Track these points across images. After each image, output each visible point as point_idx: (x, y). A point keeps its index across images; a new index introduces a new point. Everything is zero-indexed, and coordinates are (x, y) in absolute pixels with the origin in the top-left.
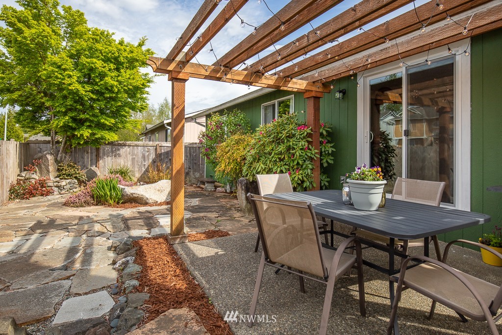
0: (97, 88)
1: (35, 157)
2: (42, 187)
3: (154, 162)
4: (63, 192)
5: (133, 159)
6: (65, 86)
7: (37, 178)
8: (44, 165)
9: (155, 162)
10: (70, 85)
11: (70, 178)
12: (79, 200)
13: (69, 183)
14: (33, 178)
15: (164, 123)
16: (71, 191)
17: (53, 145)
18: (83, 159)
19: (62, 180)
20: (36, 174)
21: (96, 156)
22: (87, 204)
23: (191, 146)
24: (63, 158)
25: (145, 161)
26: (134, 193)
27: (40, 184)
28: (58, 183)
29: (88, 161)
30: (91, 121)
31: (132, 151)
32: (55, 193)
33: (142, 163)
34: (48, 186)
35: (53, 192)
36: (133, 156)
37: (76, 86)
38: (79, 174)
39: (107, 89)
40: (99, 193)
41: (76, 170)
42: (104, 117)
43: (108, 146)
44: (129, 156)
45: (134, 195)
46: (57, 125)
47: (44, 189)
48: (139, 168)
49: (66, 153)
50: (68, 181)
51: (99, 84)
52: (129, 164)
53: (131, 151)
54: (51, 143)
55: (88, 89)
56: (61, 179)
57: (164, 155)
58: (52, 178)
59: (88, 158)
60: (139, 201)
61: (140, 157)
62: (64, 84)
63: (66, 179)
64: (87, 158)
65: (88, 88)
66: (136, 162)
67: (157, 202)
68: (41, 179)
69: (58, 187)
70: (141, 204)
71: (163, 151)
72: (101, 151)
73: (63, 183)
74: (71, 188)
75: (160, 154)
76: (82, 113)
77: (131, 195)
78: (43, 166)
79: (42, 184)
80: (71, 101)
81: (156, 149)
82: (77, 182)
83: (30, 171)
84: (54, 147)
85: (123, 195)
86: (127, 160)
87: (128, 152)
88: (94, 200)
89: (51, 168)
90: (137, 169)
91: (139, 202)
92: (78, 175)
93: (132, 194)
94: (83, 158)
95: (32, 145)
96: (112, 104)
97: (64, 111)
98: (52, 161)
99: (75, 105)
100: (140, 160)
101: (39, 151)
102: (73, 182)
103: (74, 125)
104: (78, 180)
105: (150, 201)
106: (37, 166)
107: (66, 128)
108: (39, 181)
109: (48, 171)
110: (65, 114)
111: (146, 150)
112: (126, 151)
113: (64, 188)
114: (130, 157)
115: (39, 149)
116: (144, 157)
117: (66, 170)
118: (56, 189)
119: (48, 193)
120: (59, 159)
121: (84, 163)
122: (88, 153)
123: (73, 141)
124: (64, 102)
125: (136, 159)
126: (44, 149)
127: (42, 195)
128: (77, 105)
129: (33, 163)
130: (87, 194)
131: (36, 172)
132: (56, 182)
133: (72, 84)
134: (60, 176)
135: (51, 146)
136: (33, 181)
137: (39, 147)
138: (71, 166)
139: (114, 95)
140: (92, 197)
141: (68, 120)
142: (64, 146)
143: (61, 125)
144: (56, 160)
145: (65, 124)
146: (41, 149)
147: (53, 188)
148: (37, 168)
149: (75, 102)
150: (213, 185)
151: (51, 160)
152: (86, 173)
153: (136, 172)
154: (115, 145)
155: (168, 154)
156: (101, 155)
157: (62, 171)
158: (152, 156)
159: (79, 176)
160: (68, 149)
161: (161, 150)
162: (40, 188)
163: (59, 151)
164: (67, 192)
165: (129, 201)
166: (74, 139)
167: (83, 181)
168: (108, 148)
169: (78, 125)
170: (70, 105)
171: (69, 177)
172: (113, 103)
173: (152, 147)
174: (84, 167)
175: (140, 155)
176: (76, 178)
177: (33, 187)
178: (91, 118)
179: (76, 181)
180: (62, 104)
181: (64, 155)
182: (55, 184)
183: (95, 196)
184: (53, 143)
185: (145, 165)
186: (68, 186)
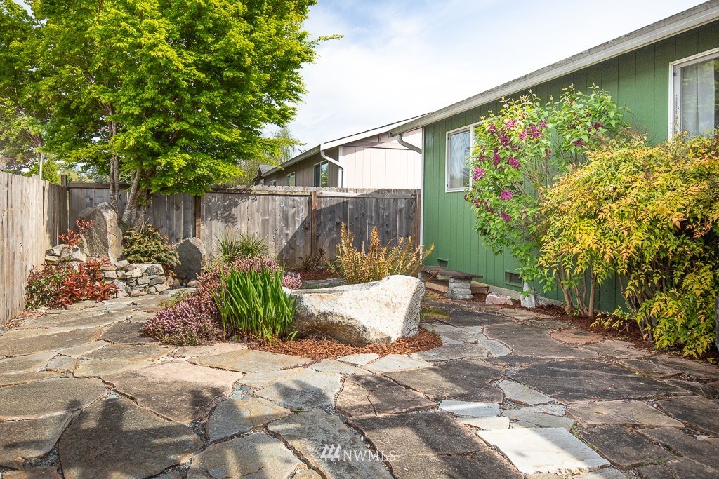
0: (207, 58)
1: (81, 214)
2: (94, 279)
3: (305, 227)
4: (136, 291)
5: (265, 222)
6: (143, 51)
7: (84, 259)
8: (98, 232)
9: (307, 229)
10: (152, 47)
11: (149, 261)
12: (185, 324)
13: (148, 272)
14: (75, 260)
15: (322, 149)
16: (153, 289)
17: (114, 191)
18: (170, 220)
19: (134, 265)
20: (82, 252)
21: (195, 214)
22: (205, 336)
23: (380, 195)
24: (134, 218)
25: (287, 225)
26: (331, 313)
27: (89, 274)
28: (127, 271)
29: (178, 226)
30: (191, 137)
31: (264, 205)
32: (120, 294)
33: (282, 230)
34: (106, 278)
35: (116, 292)
36: (265, 215)
37: (166, 51)
38: (165, 251)
39: (228, 60)
40: (236, 309)
41: (160, 243)
42: (217, 127)
43: (217, 195)
44: (256, 215)
45: (330, 318)
46: (124, 144)
47: (97, 284)
48: (275, 241)
49: (139, 207)
50: (145, 266)
51: (212, 48)
52: (257, 232)
53: (261, 207)
54: (111, 188)
55: (190, 60)
56: (130, 262)
57: (325, 214)
58: (113, 260)
59: (179, 219)
60: (340, 334)
61: (279, 218)
62: (140, 46)
63: (140, 262)
64: (177, 219)
65: (190, 57)
66: (270, 228)
67: (389, 338)
68: (92, 262)
69: (126, 280)
70: (346, 343)
71: (323, 206)
72: (204, 205)
73: (137, 271)
74: (153, 283)
75: (319, 212)
76: (174, 119)
77: (322, 319)
78: (95, 234)
79: (94, 272)
80: (153, 88)
81: (310, 202)
82: (162, 269)
83: (70, 243)
84: (116, 196)
85: (296, 316)
86: (254, 224)
87: (255, 209)
88: (221, 326)
89: (112, 239)
90: (272, 243)
91: (338, 336)
92: (163, 254)
93: (324, 315)
94: (169, 218)
95: (75, 191)
96: (235, 98)
97: (137, 113)
98: (113, 224)
99: (160, 98)
100: (278, 224)
101: (88, 204)
102: (156, 270)
103: (156, 146)
104: (164, 264)
105: (372, 337)
106: (84, 232)
107: (140, 152)
108: (89, 266)
109: (106, 245)
110: (139, 120)
111: (291, 203)
112: (252, 206)
113: (137, 283)
114: (258, 219)
115: (88, 200)
116: (285, 218)
117: (140, 243)
118: (121, 285)
119: (106, 293)
120: (125, 219)
121: (170, 229)
122: (178, 208)
123: (154, 182)
124: (137, 95)
125: (270, 222)
126: (98, 200)
127: (94, 298)
128: (164, 100)
129: (76, 227)
130: (203, 309)
131: (81, 246)
132: (122, 269)
133: (156, 45)
134: (128, 255)
135: (111, 192)
136: (76, 266)
137: (88, 197)
138: (148, 234)
139: (243, 75)
140: (217, 317)
141: (146, 132)
142: (135, 194)
143: (131, 144)
144: (120, 222)
145: (138, 142)
146: (91, 199)
147: (116, 282)
148: (82, 236)
149: (162, 92)
150: (468, 285)
151: (111, 220)
152: (177, 250)
153: (270, 249)
154: (229, 193)
155: (334, 211)
156: (204, 212)
157: (131, 244)
158: (302, 215)
159: (165, 256)
160: (142, 199)
161: (319, 203)
162: (89, 283)
163: (125, 204)
164: (143, 293)
165: (313, 332)
166: (155, 177)
167: (172, 266)
168: (216, 199)
169: (164, 147)
170: (152, 100)
171: (146, 259)
172: (237, 94)
173: (302, 198)
174: (173, 237)
175: (279, 215)
176: (159, 259)
177: (75, 280)
178: (193, 131)
179: (161, 267)
180: (135, 97)
181: (135, 210)
182: (121, 273)
183: (224, 315)
184: (114, 186)
185: (287, 234)
186: (146, 279)
